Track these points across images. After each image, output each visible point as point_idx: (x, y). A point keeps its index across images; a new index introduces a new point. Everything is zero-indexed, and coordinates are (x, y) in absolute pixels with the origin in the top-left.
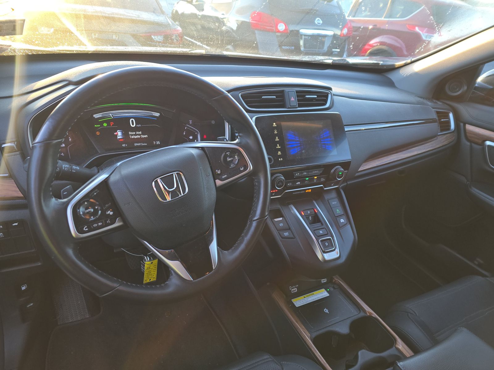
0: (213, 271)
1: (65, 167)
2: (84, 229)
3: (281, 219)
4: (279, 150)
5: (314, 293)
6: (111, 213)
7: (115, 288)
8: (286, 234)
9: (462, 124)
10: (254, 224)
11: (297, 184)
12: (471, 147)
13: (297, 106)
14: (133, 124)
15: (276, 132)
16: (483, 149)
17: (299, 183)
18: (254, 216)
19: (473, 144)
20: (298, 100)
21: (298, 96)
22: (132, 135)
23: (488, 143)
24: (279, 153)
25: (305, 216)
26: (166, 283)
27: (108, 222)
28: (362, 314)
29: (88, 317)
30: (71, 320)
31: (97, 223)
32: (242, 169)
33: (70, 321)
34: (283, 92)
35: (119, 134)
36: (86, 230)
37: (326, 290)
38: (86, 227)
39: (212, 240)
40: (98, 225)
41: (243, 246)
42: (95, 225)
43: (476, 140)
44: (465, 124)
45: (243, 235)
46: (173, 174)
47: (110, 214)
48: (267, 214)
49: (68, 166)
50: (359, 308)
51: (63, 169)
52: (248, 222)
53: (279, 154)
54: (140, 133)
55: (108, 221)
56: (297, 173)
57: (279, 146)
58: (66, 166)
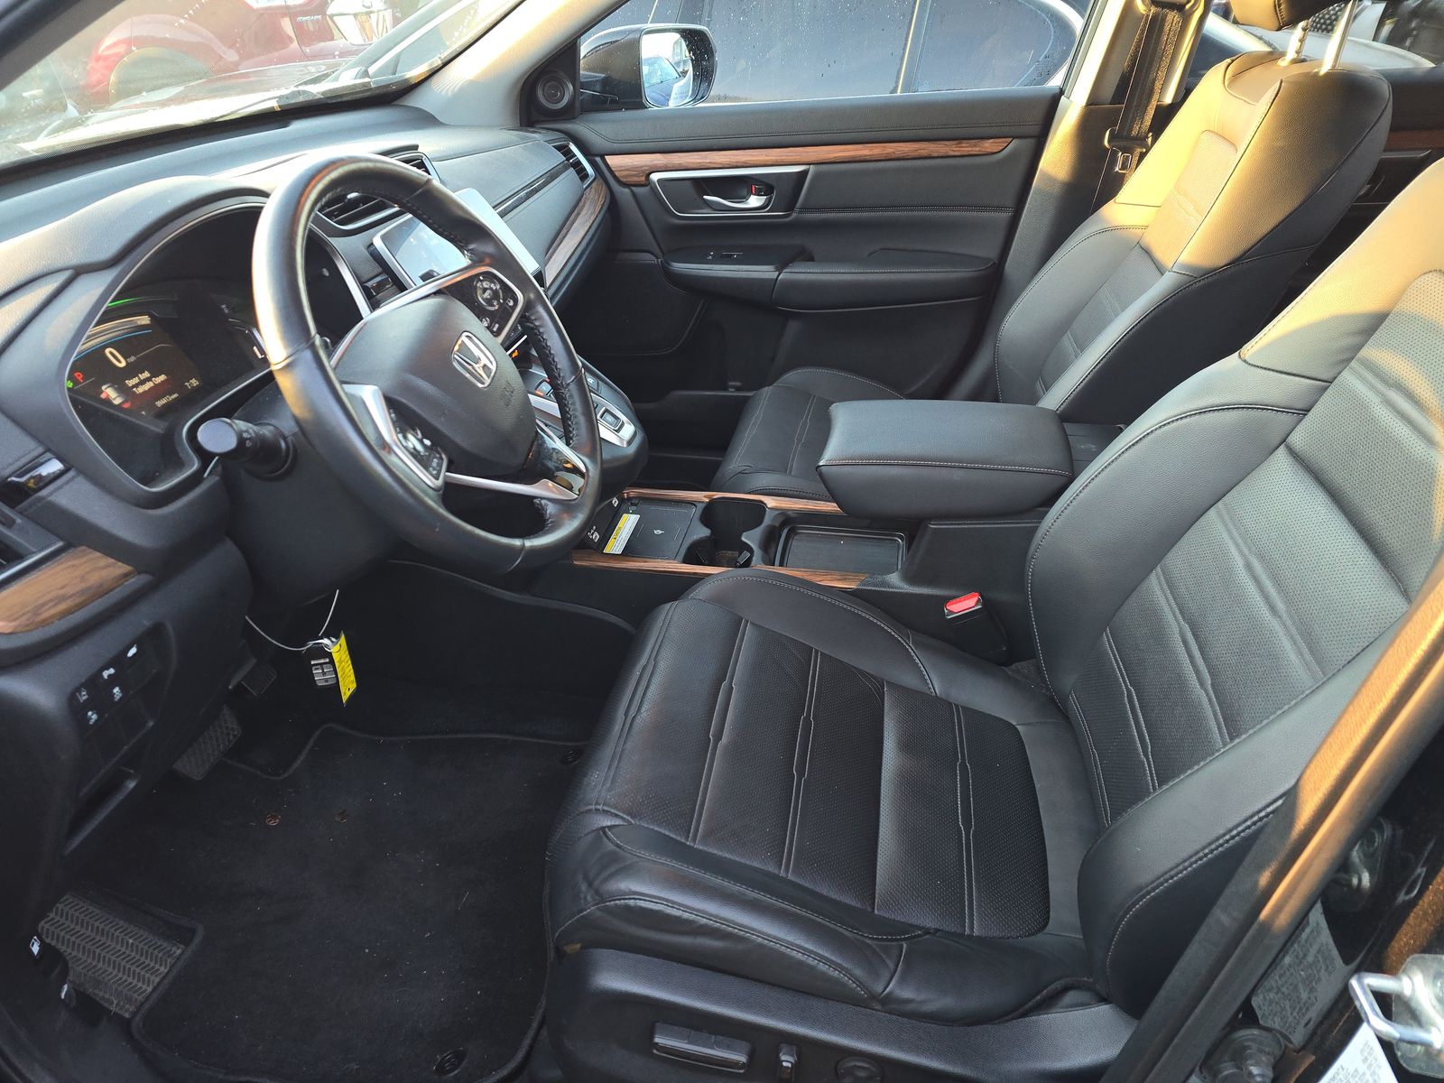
5: (620, 525)
9: (598, 159)
12: (634, 194)
14: (118, 361)
16: (654, 190)
19: (633, 188)
22: (136, 386)
23: (655, 177)
28: (700, 507)
29: (179, 952)
30: (148, 986)
33: (150, 989)
35: (109, 392)
37: (628, 513)
43: (636, 179)
44: (602, 157)
50: (692, 503)
54: (147, 374)
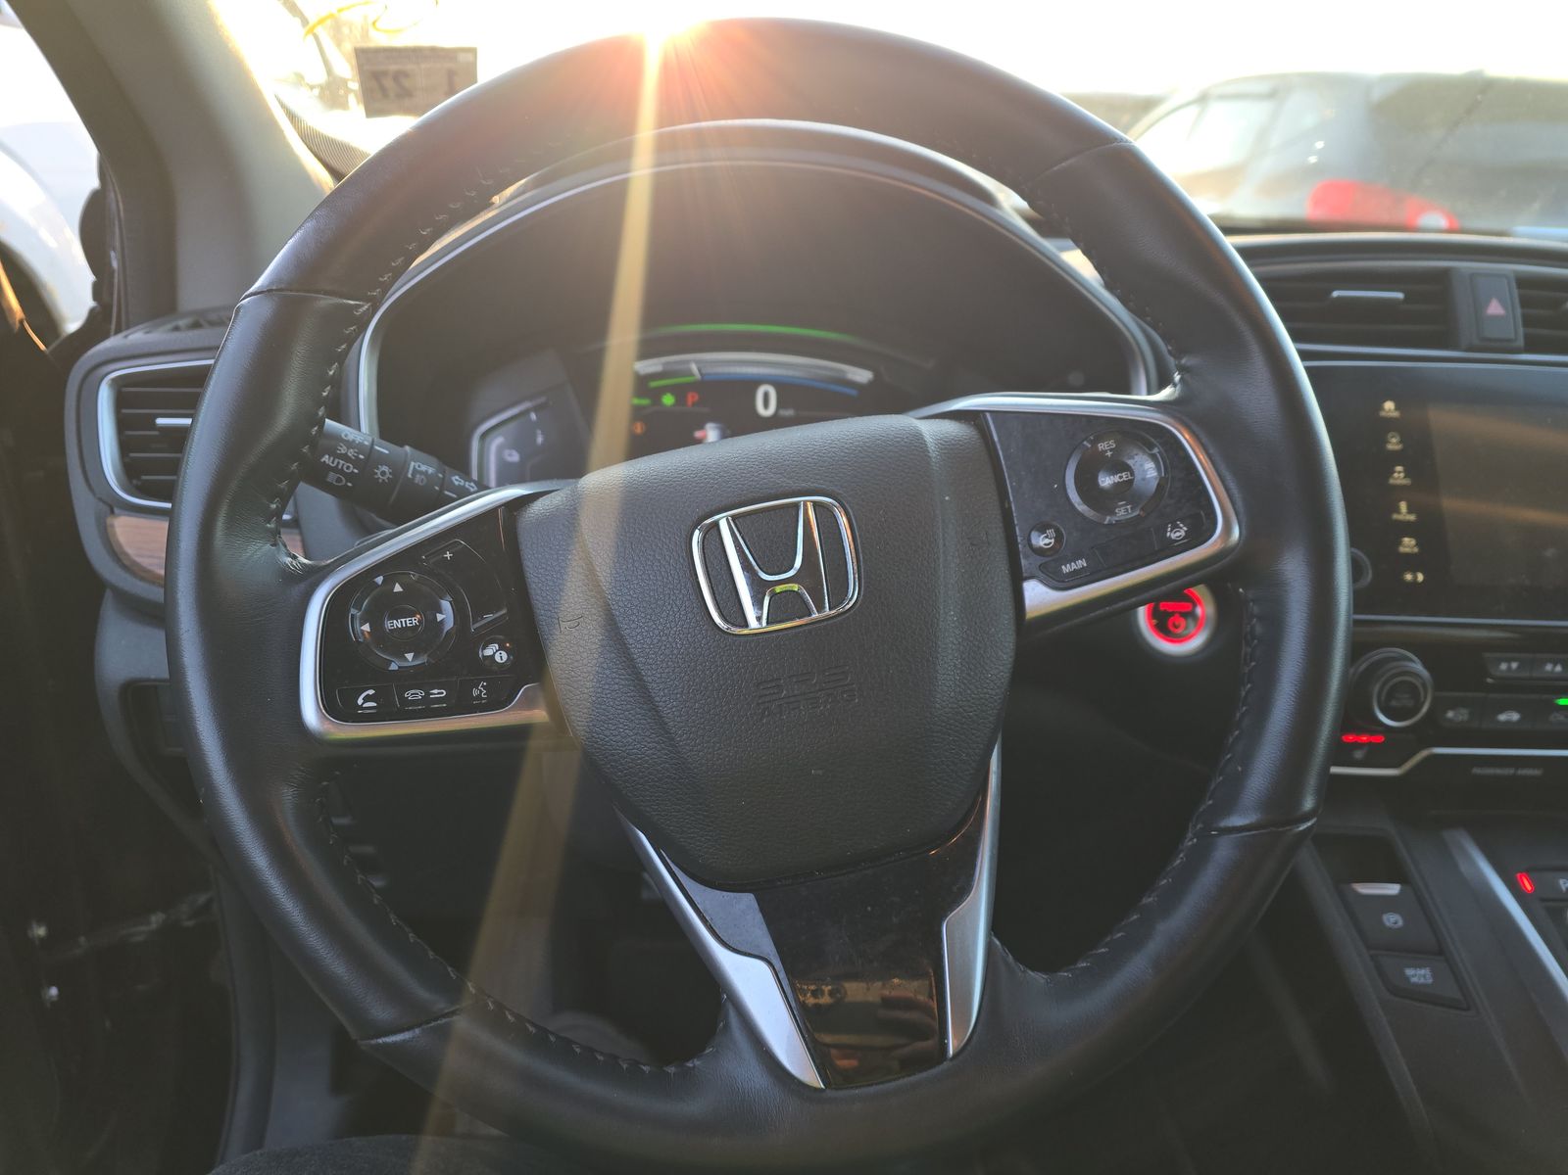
0: (946, 1065)
1: (415, 471)
2: (360, 701)
3: (1393, 889)
4: (1406, 529)
6: (501, 657)
7: (436, 1019)
8: (1419, 975)
10: (1224, 851)
11: (1502, 717)
13: (1521, 342)
14: (766, 405)
15: (1394, 443)
17: (1515, 716)
18: (1229, 805)
20: (1527, 322)
21: (1525, 303)
24: (1408, 544)
25: (1543, 900)
26: (690, 1065)
27: (475, 693)
31: (427, 688)
32: (1178, 534)
34: (1443, 275)
35: (711, 436)
36: (366, 705)
38: (371, 692)
39: (964, 888)
40: (428, 694)
41: (1137, 969)
42: (414, 694)
45: (1147, 900)
46: (796, 506)
47: (497, 658)
48: (1308, 803)
49: (431, 470)
51: (410, 476)
52: (1190, 835)
53: (1407, 550)
55: (479, 691)
56: (1509, 661)
57: (1410, 511)
58: (424, 468)
